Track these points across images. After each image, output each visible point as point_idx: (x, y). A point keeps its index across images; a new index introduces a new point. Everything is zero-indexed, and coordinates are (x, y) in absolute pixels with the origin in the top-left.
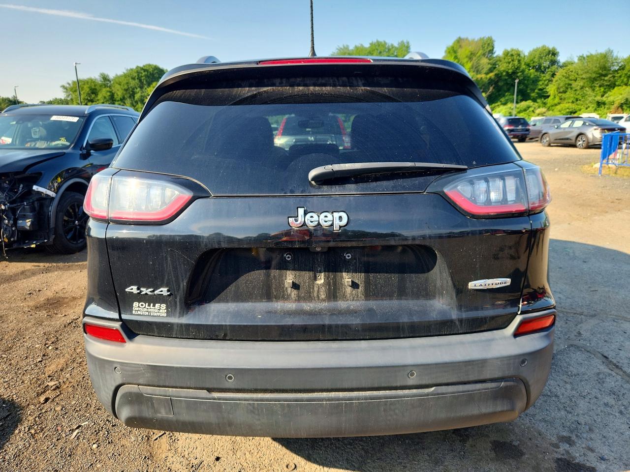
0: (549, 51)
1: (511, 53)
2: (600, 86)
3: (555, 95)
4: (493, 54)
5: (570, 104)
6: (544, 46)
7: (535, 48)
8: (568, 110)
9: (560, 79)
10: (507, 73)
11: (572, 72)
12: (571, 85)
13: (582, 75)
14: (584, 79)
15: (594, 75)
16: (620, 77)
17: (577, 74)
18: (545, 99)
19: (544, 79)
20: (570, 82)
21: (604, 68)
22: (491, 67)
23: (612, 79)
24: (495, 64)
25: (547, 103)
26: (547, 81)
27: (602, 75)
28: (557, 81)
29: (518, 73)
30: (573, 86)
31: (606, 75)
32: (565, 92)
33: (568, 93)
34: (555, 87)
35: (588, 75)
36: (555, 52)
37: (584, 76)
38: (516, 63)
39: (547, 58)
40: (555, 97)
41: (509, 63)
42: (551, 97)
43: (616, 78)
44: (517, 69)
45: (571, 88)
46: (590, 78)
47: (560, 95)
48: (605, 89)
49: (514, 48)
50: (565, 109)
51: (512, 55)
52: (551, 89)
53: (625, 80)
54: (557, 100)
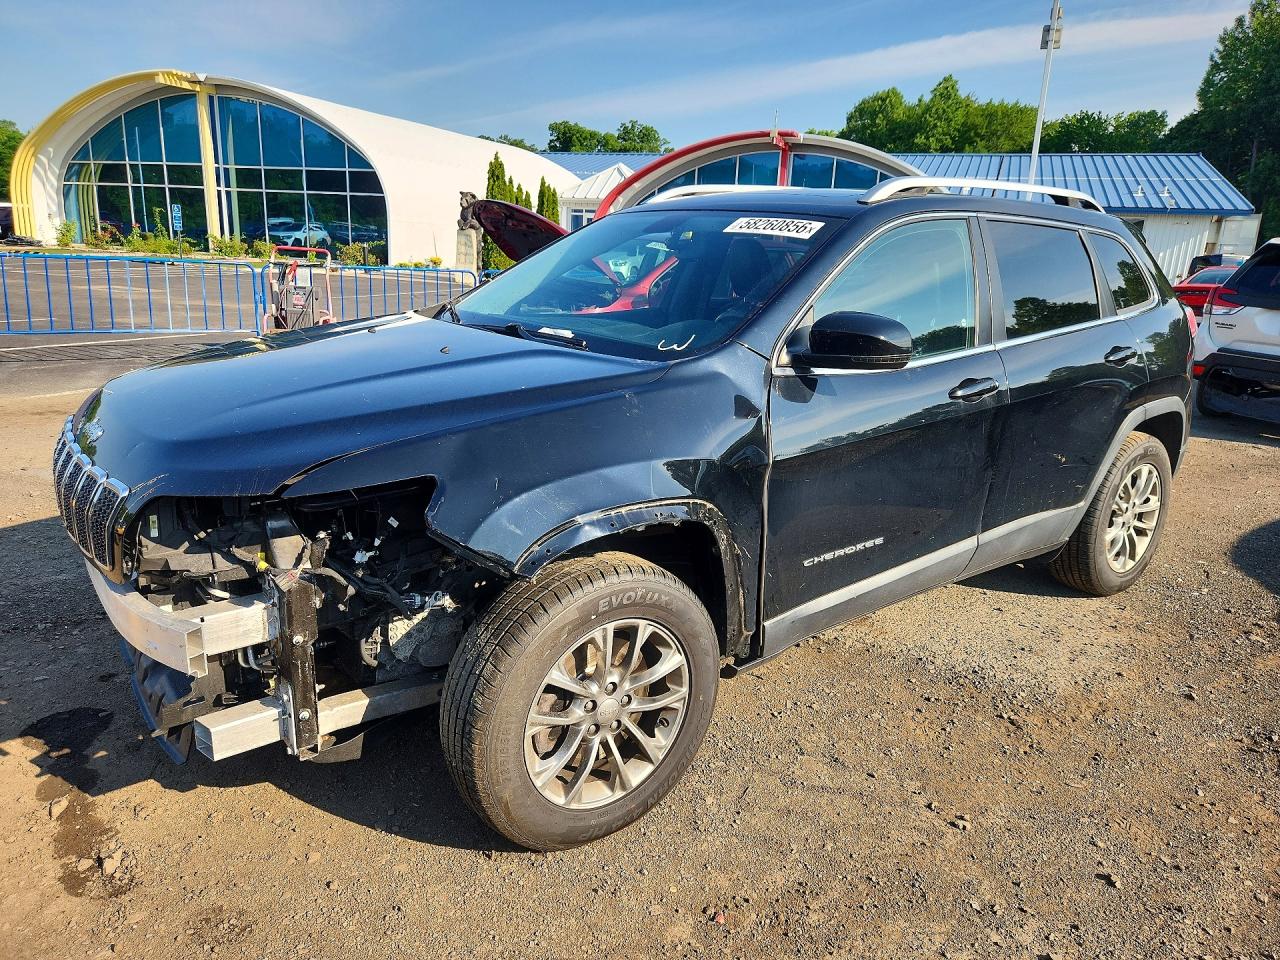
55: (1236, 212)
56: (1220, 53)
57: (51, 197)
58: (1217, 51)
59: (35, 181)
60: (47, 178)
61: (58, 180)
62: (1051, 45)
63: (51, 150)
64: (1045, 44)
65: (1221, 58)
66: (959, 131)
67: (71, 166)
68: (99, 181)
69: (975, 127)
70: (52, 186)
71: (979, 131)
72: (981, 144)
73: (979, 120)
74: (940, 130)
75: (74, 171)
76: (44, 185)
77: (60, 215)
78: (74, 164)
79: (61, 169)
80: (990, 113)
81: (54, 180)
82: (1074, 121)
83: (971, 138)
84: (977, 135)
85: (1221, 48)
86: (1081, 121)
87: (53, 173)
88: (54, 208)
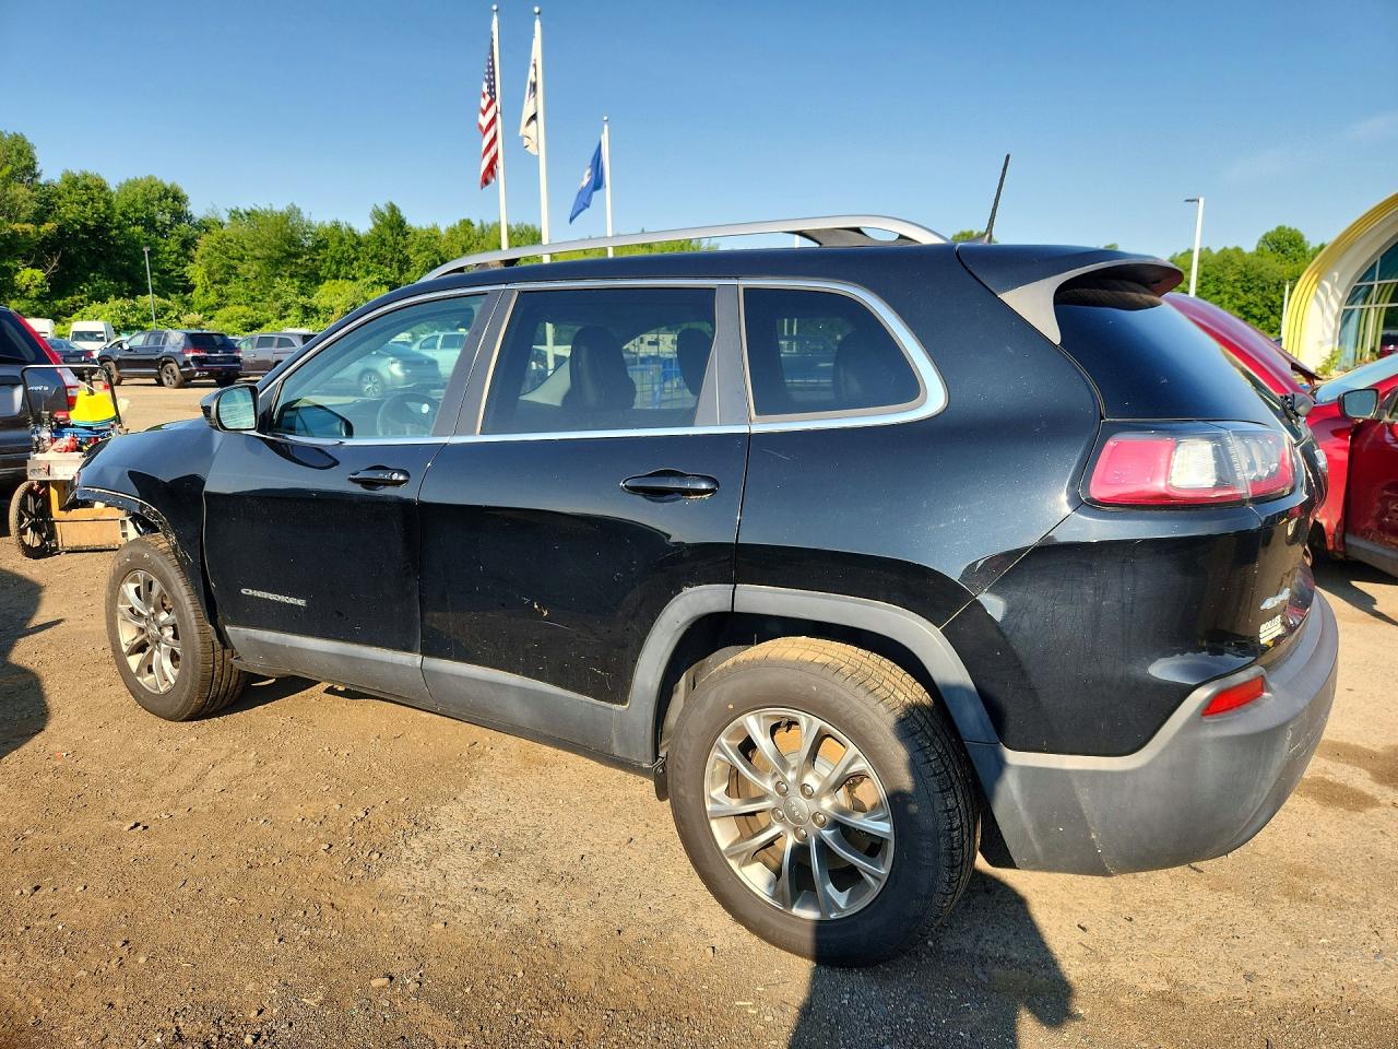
0: (167, 191)
1: (83, 182)
2: (291, 276)
3: (206, 287)
4: (36, 176)
5: (244, 308)
6: (150, 178)
7: (131, 178)
8: (244, 320)
9: (209, 254)
10: (84, 226)
11: (230, 241)
12: (235, 268)
13: (252, 250)
14: (259, 259)
15: (277, 254)
16: (324, 260)
17: (243, 248)
18: (185, 293)
19: (167, 249)
20: (232, 262)
21: (292, 241)
22: (42, 209)
23: (309, 263)
24: (47, 202)
25: (193, 303)
26: (176, 255)
27: (290, 255)
28: (202, 257)
29: (111, 229)
30: (240, 270)
31: (297, 255)
32: (226, 282)
33: (231, 285)
34: (203, 270)
35: (266, 252)
36: (180, 195)
37: (257, 253)
38: (101, 206)
39: (164, 205)
40: (206, 291)
41: (84, 204)
42: (198, 291)
43: (317, 263)
44: (106, 219)
45: (237, 276)
46: (269, 257)
47: (217, 286)
48: (302, 282)
49: (90, 172)
50: (239, 318)
51: (87, 187)
52: (196, 273)
53: (334, 267)
54: (212, 298)
57: (1328, 323)
59: (1313, 306)
60: (1329, 304)
61: (1340, 305)
63: (1336, 274)
67: (1356, 289)
68: (1391, 302)
70: (1332, 311)
75: (1358, 293)
76: (1323, 311)
77: (1334, 342)
78: (1361, 287)
79: (1344, 293)
81: (1335, 305)
87: (1336, 297)
88: (1329, 335)
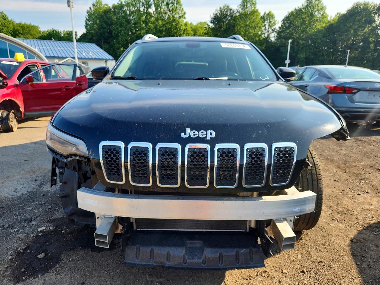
55: (110, 59)
56: (88, 16)
58: (87, 15)
62: (71, 6)
64: (69, 6)
65: (89, 18)
66: (12, 31)
69: (18, 30)
71: (20, 32)
72: (22, 36)
73: (19, 28)
74: (5, 30)
80: (23, 27)
82: (51, 31)
83: (17, 34)
84: (20, 33)
85: (88, 15)
86: (53, 31)
